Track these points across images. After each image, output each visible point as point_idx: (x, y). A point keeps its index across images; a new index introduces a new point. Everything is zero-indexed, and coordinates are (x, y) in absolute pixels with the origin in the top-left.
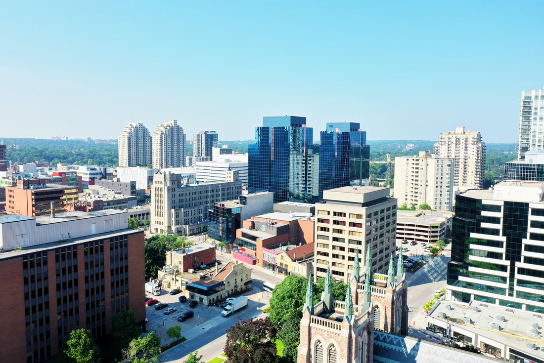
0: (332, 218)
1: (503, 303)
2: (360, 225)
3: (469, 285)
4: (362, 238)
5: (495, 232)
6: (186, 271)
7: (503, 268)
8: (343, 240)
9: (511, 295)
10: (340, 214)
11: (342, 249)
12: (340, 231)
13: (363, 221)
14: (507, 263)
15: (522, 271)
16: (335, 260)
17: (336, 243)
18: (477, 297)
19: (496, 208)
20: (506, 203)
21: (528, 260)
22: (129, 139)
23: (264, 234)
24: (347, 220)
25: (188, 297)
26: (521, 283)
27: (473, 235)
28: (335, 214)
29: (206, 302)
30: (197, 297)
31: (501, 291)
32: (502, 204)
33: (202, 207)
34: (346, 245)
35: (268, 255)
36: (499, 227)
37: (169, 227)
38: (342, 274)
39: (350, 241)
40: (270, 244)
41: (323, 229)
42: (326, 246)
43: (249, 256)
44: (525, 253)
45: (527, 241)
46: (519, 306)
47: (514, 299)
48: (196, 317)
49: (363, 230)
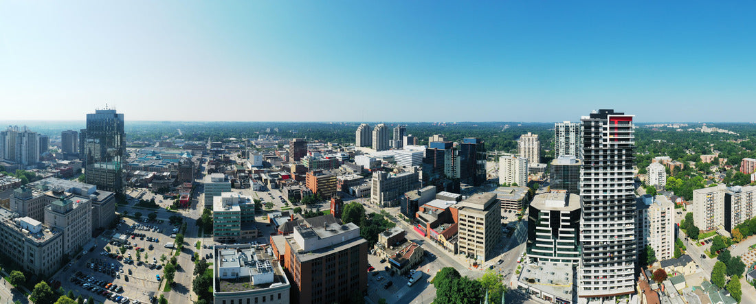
0: (467, 219)
1: (552, 260)
2: (482, 224)
3: (536, 253)
4: (484, 231)
5: (547, 226)
6: (389, 247)
7: (551, 243)
8: (474, 232)
9: (555, 256)
10: (471, 217)
11: (473, 236)
12: (472, 227)
13: (484, 222)
14: (553, 240)
15: (559, 244)
16: (469, 242)
17: (470, 233)
18: (541, 259)
19: (546, 214)
20: (551, 211)
21: (562, 238)
22: (361, 132)
23: (431, 219)
24: (474, 220)
25: (390, 267)
26: (559, 249)
27: (537, 228)
28: (469, 217)
29: (399, 273)
30: (395, 269)
31: (551, 255)
32: (549, 212)
33: (397, 190)
34: (475, 234)
35: (433, 233)
36: (549, 223)
37: (380, 202)
38: (474, 250)
39: (477, 232)
40: (434, 226)
41: (462, 224)
42: (465, 234)
43: (423, 231)
44: (560, 235)
45: (560, 229)
46: (558, 260)
47: (557, 258)
48: (394, 285)
49: (484, 227)
